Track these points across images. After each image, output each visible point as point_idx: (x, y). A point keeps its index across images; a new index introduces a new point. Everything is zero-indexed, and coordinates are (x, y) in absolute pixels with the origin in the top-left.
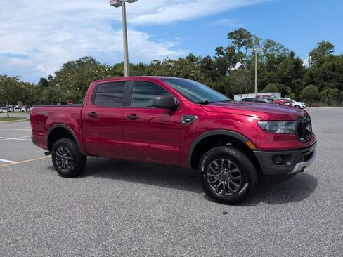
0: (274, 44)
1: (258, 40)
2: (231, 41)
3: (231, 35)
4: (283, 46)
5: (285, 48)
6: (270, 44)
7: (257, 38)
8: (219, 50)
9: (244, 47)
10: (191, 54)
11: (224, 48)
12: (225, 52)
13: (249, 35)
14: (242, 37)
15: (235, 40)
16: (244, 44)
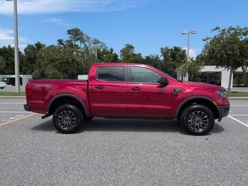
0: (99, 42)
1: (88, 38)
2: (69, 36)
3: (69, 32)
4: (105, 44)
5: (106, 46)
6: (96, 42)
7: (87, 37)
8: (60, 42)
9: (79, 41)
10: (39, 42)
11: (64, 40)
12: (64, 44)
13: (82, 34)
14: (77, 34)
15: (71, 36)
16: (78, 39)
